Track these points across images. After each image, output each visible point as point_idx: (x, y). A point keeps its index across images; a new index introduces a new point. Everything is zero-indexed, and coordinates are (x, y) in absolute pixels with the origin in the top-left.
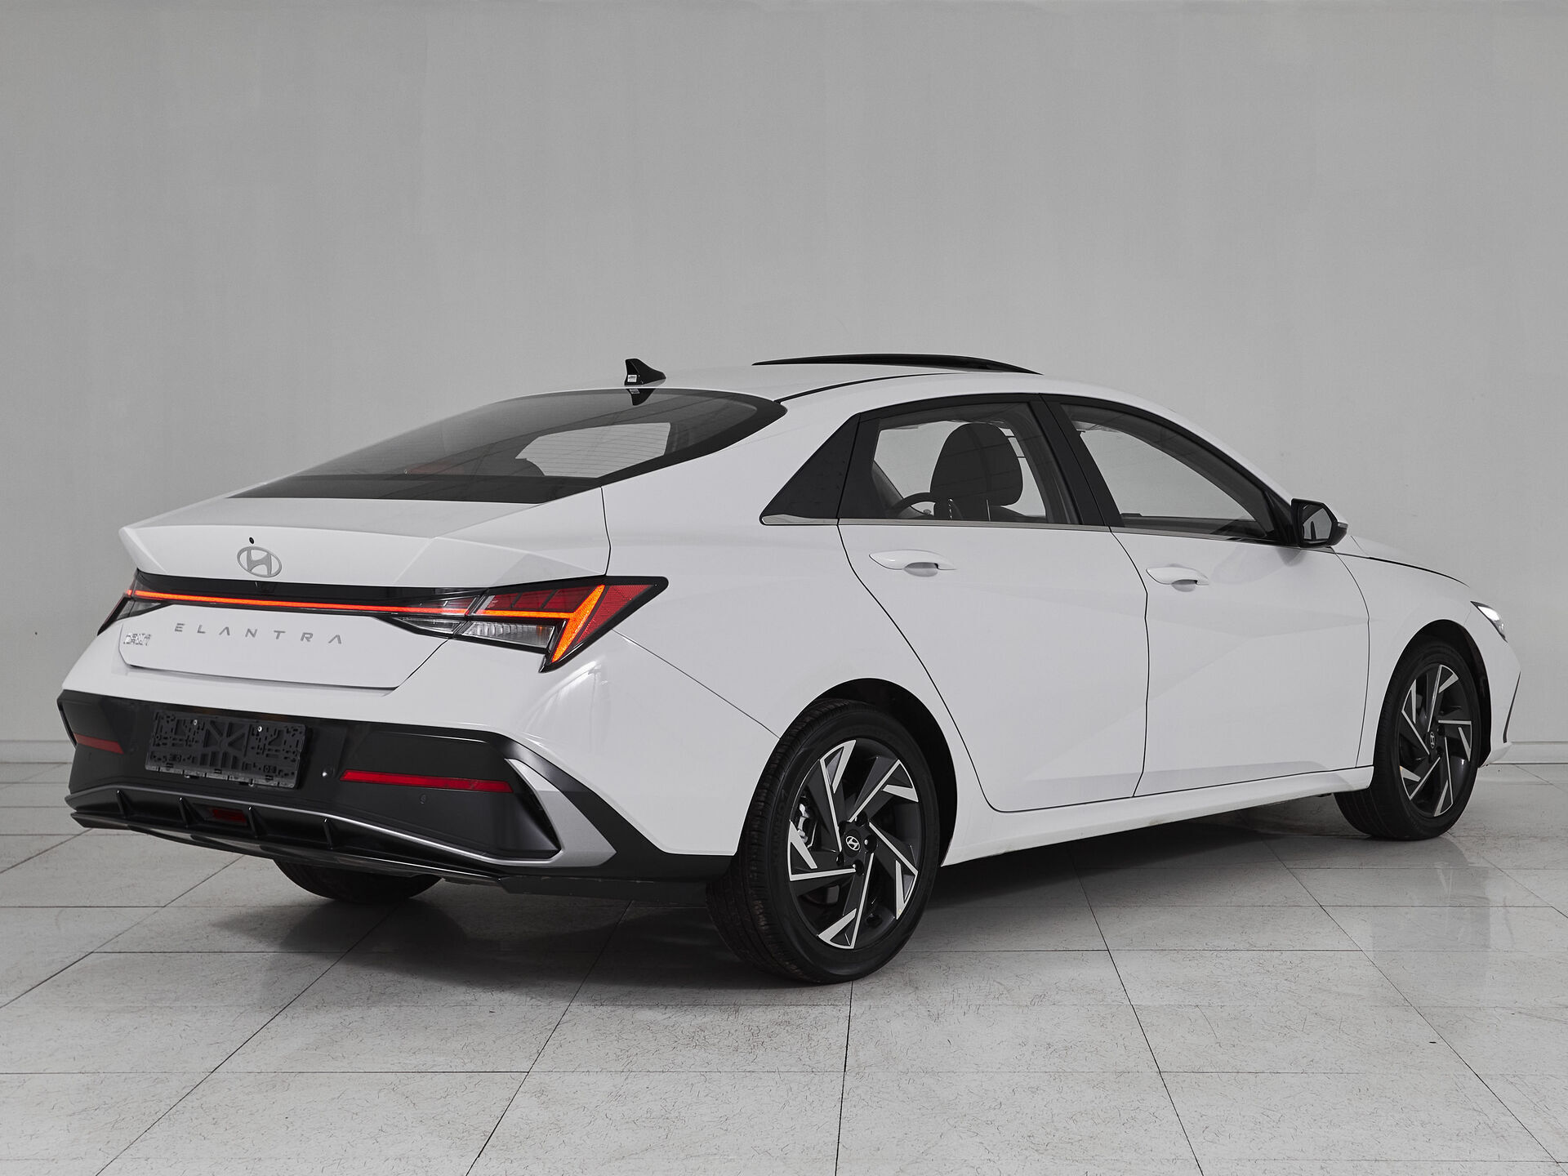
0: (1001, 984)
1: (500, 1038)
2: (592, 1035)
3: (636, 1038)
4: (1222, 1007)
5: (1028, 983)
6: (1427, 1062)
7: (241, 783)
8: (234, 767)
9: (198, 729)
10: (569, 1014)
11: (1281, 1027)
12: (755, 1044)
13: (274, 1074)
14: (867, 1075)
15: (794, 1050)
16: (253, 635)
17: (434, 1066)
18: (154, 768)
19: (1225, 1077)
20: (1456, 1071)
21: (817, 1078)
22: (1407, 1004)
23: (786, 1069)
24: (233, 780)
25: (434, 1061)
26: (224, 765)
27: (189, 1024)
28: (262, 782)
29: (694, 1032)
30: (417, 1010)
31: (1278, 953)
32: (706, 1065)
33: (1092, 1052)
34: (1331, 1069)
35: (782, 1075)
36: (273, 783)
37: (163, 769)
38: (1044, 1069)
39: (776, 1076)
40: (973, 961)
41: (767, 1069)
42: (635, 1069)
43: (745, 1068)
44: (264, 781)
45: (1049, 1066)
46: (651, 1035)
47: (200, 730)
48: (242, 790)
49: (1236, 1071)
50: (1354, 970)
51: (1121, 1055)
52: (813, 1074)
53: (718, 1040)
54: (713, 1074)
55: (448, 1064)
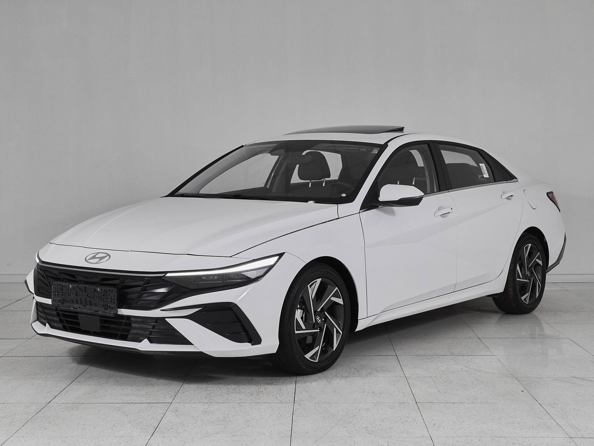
0: (355, 369)
1: (160, 390)
2: (196, 389)
3: (213, 390)
4: (440, 377)
5: (365, 368)
6: (520, 399)
11: (464, 385)
12: (259, 392)
13: (73, 404)
14: (303, 404)
15: (274, 394)
17: (135, 400)
19: (442, 404)
20: (531, 402)
22: (512, 376)
23: (271, 402)
25: (135, 399)
27: (40, 384)
29: (236, 387)
30: (128, 379)
31: (463, 356)
32: (240, 400)
33: (390, 395)
34: (483, 402)
35: (270, 404)
38: (371, 402)
39: (267, 404)
40: (344, 360)
41: (264, 402)
42: (212, 402)
43: (255, 401)
45: (373, 400)
46: (219, 389)
49: (446, 402)
50: (492, 363)
51: (401, 396)
52: (282, 404)
53: (245, 391)
54: (243, 404)
55: (140, 400)
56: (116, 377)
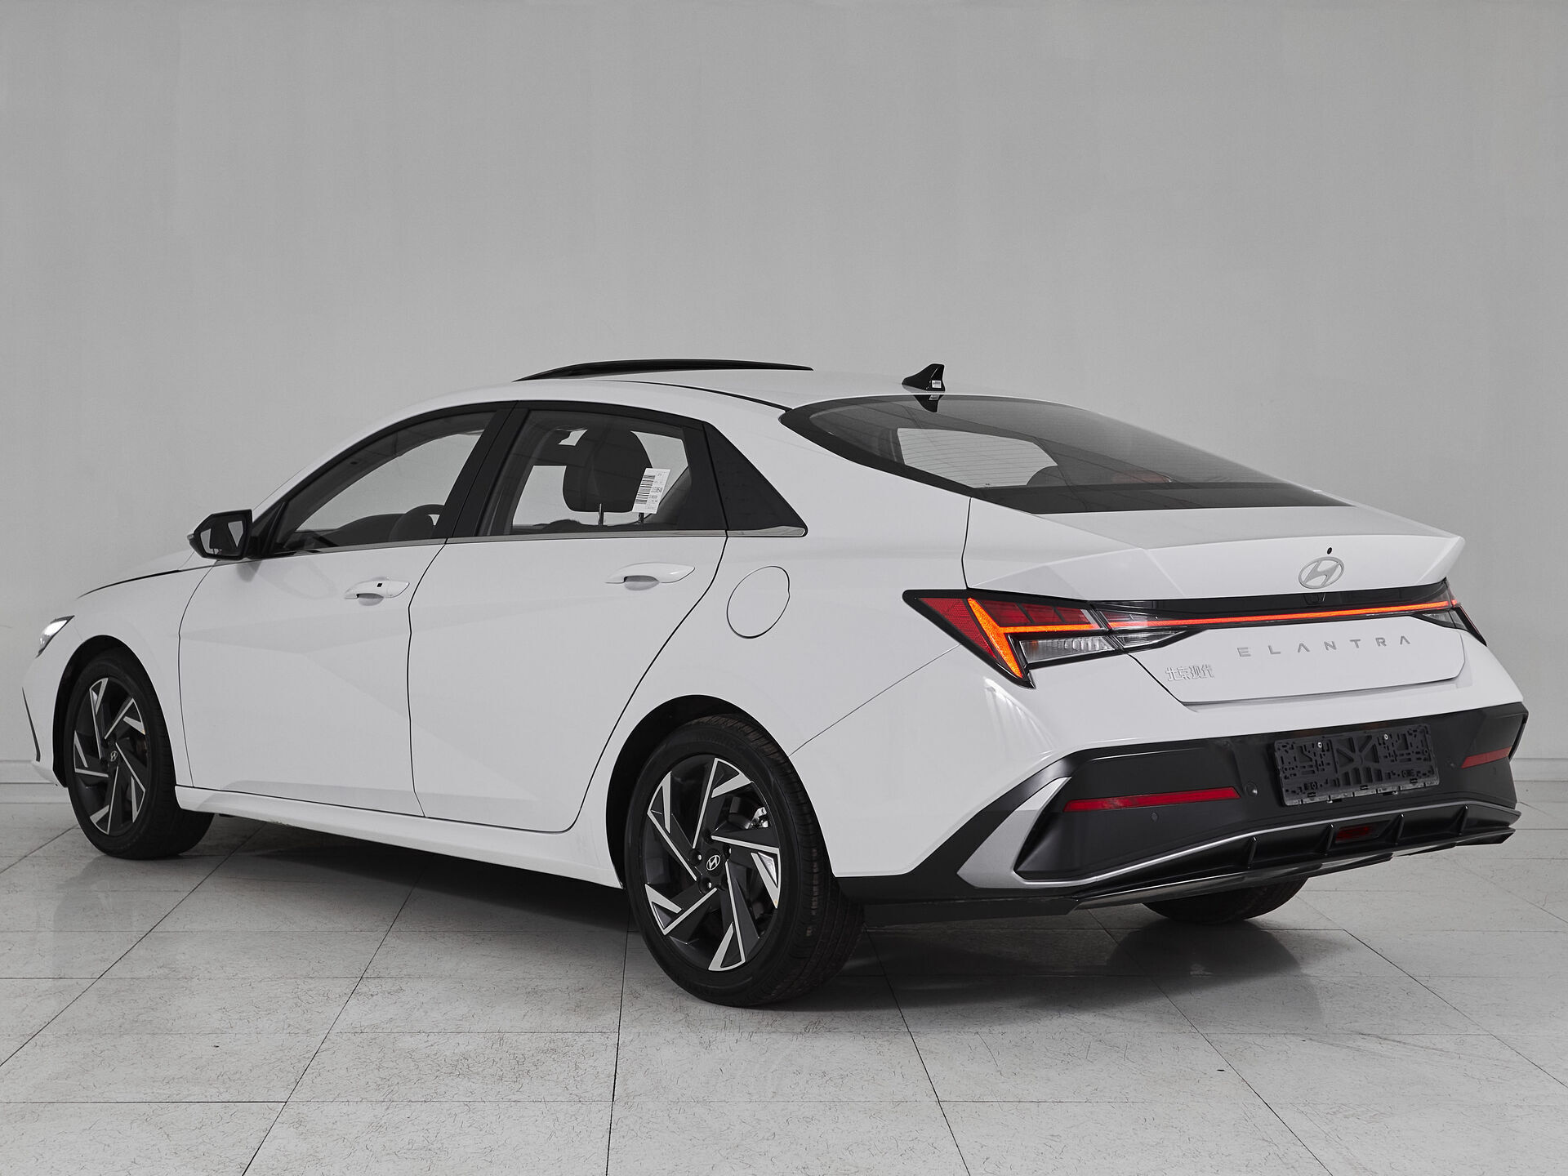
3: (397, 1067)
7: (1385, 794)
8: (1380, 779)
9: (1323, 751)
10: (329, 1042)
12: (520, 1072)
14: (635, 1105)
15: (561, 1079)
16: (1334, 647)
18: (1296, 802)
21: (584, 1107)
23: (553, 1098)
24: (1382, 792)
25: (189, 1090)
26: (1370, 780)
28: (1411, 786)
29: (458, 1061)
32: (470, 1094)
33: (868, 1081)
35: (549, 1105)
36: (1420, 785)
37: (1307, 801)
39: (542, 1106)
41: (533, 1098)
43: (510, 1097)
44: (1411, 785)
46: (413, 1064)
47: (1326, 753)
48: (1387, 800)
51: (899, 1084)
52: (580, 1104)
53: (481, 1069)
54: (477, 1104)
55: (203, 1094)
56: (137, 1034)
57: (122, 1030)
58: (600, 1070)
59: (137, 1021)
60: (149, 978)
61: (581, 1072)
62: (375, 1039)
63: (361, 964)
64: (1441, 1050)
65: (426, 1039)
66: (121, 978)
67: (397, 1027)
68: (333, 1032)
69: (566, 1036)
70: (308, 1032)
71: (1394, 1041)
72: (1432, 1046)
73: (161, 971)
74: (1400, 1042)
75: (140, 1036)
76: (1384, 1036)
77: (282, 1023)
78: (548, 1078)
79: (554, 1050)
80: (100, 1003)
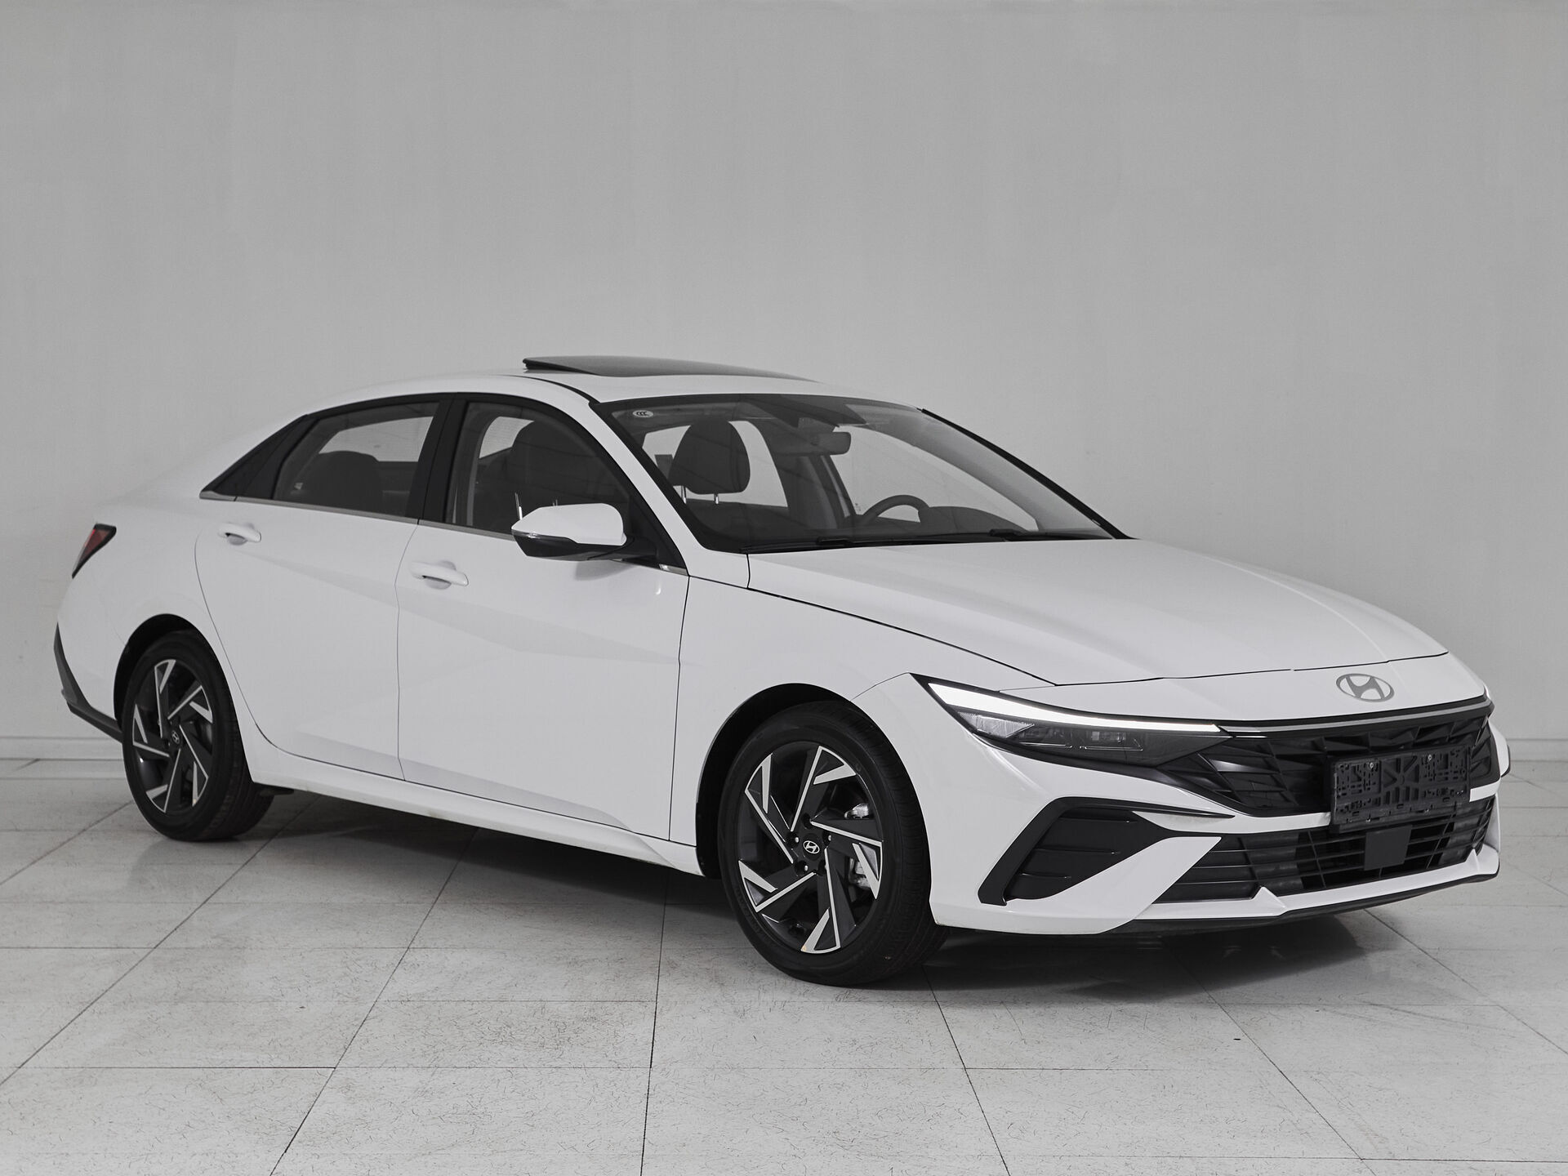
1: (307, 1033)
2: (399, 1031)
3: (442, 1034)
6: (1232, 1059)
10: (376, 1010)
11: (1086, 1023)
12: (562, 1040)
13: (82, 1069)
14: (672, 1071)
15: (601, 1045)
17: (242, 1061)
19: (1030, 1073)
20: (1260, 1067)
21: (623, 1073)
23: (592, 1065)
25: (241, 1056)
29: (501, 1028)
30: (224, 1006)
32: (513, 1060)
33: (897, 1048)
34: (1136, 1066)
35: (588, 1071)
38: (850, 1065)
39: (582, 1071)
41: (573, 1064)
42: (441, 1065)
43: (551, 1063)
45: (854, 1062)
46: (457, 1031)
49: (1041, 1067)
51: (927, 1051)
52: (619, 1070)
53: (524, 1036)
54: (519, 1070)
55: (255, 1060)
56: (192, 1002)
57: (177, 997)
58: (638, 1038)
59: (191, 990)
60: (203, 947)
61: (620, 1039)
62: (421, 1007)
63: (407, 935)
64: (1450, 1020)
65: (470, 1007)
66: (175, 948)
67: (442, 996)
68: (383, 999)
69: (606, 1004)
70: (356, 999)
71: (1404, 1011)
72: (1441, 1017)
73: (214, 941)
74: (1409, 1012)
75: (194, 1004)
76: (1396, 1007)
77: (332, 992)
78: (587, 1045)
79: (594, 1019)
80: (156, 972)
